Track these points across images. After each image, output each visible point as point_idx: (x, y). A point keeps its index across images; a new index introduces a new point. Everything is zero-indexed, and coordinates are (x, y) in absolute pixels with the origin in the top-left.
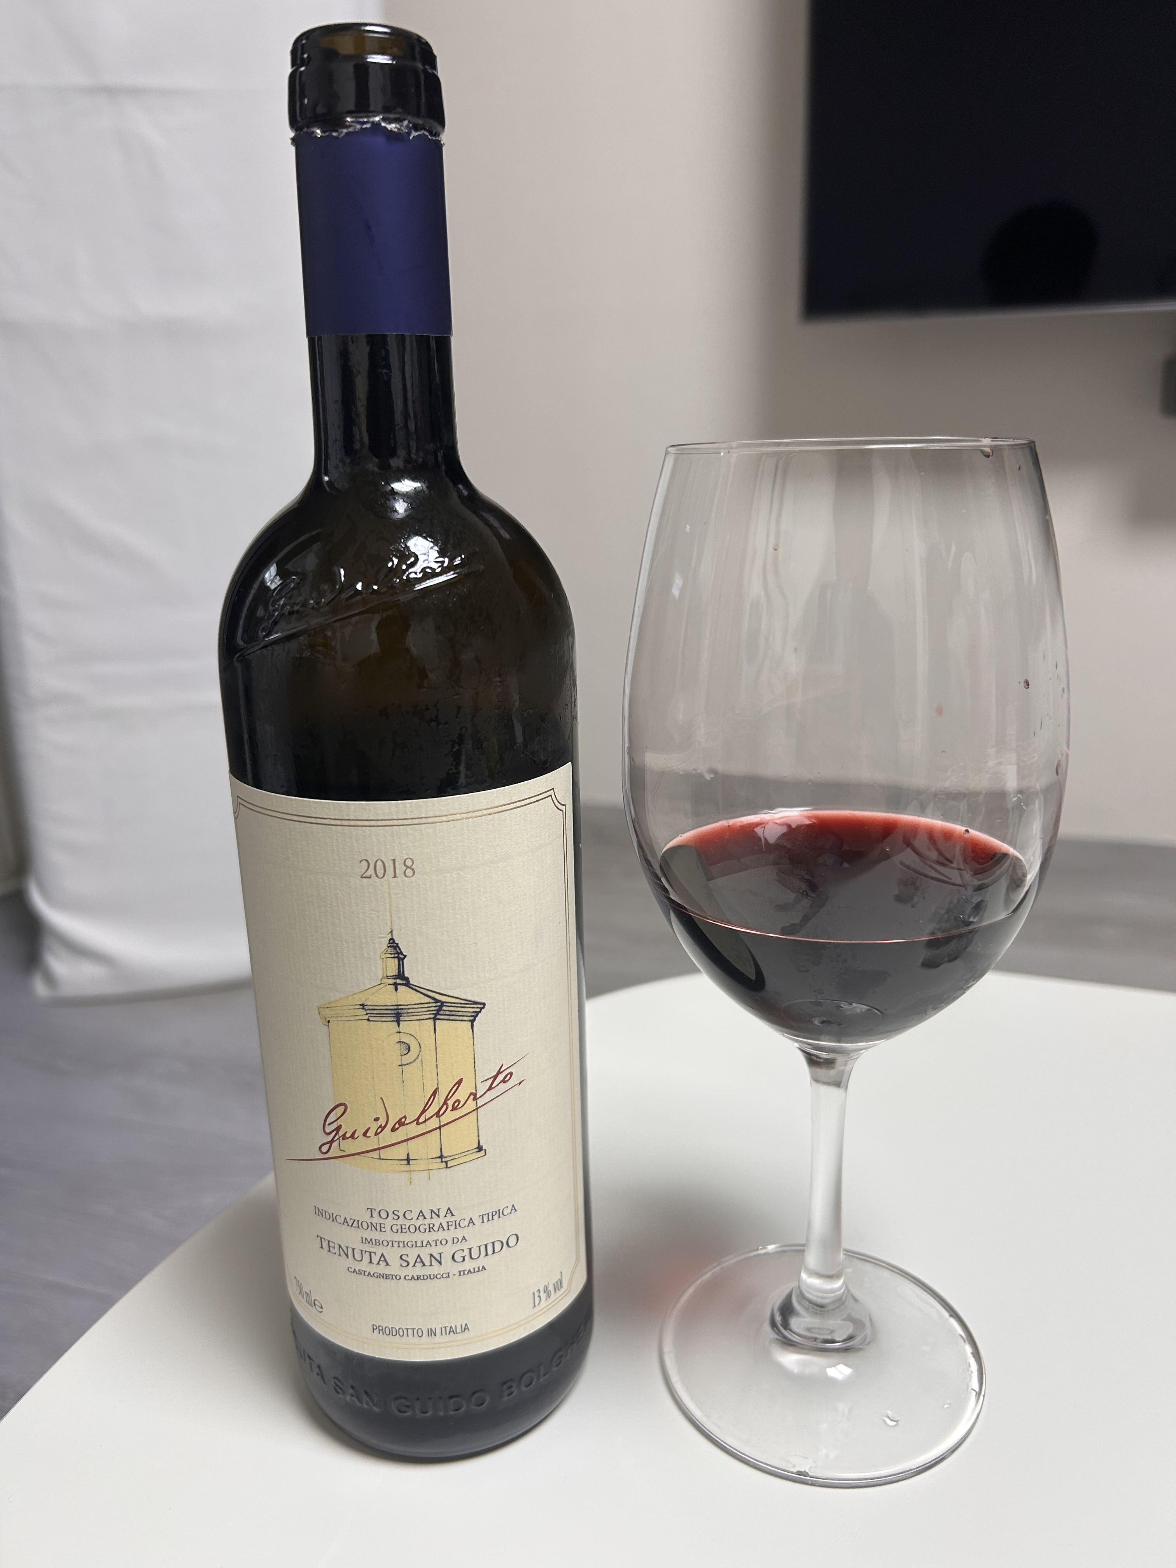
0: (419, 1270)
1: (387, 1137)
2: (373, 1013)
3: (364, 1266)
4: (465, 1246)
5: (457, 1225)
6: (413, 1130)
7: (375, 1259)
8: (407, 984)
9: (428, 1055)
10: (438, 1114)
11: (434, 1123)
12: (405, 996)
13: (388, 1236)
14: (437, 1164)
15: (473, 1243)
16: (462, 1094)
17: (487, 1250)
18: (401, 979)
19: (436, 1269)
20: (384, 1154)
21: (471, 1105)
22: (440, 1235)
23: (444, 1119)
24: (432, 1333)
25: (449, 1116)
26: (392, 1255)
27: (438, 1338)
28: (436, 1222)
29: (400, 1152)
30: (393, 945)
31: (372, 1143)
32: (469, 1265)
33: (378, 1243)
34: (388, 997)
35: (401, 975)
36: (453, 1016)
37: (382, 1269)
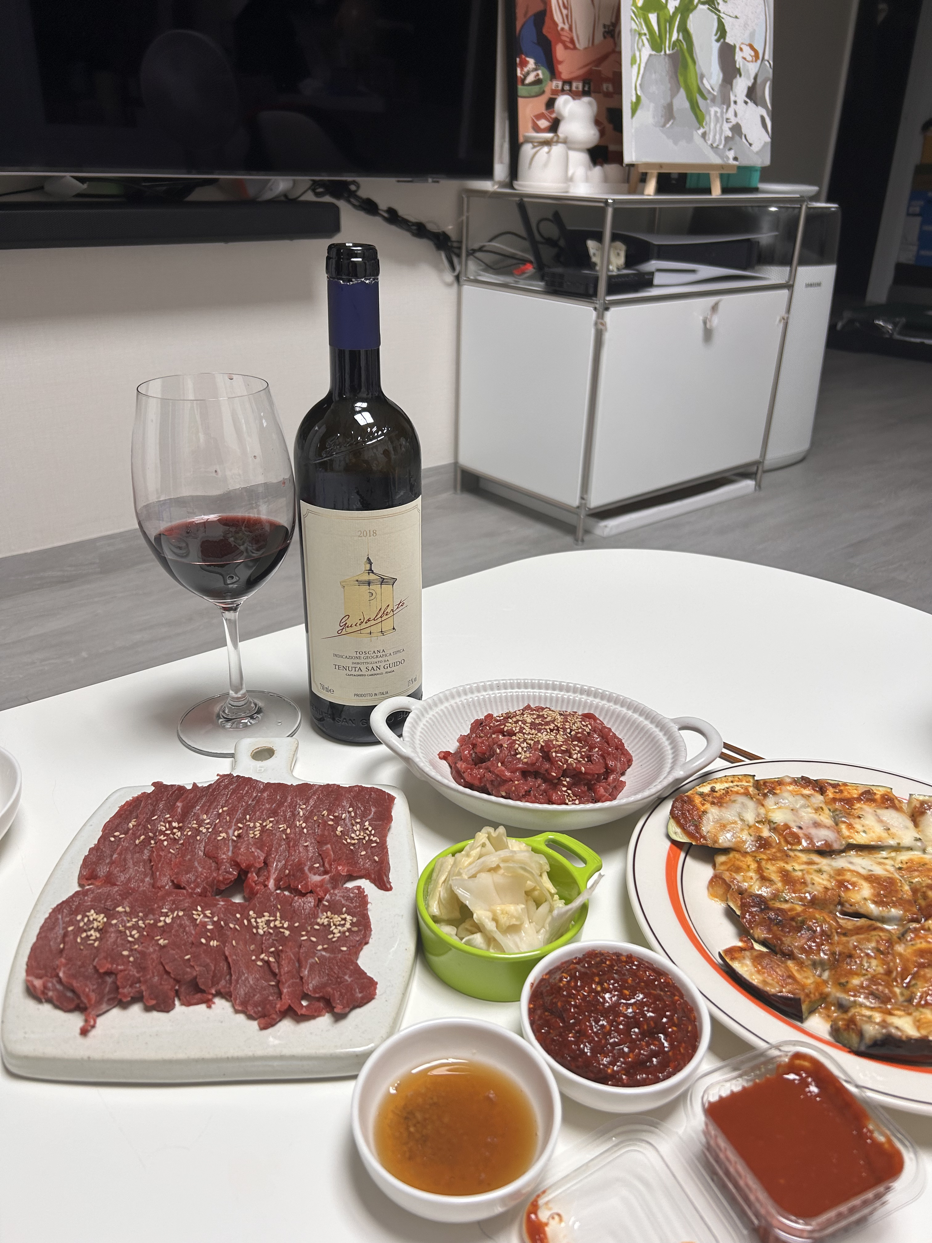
0: (373, 672)
1: (364, 625)
2: (360, 583)
3: (353, 672)
4: (388, 663)
5: (386, 655)
6: (373, 622)
7: (357, 669)
8: (373, 573)
9: (379, 596)
10: (381, 617)
11: (380, 620)
12: (372, 577)
13: (362, 660)
14: (380, 634)
15: (390, 662)
16: (389, 610)
17: (395, 664)
18: (371, 571)
19: (378, 671)
20: (362, 631)
21: (392, 614)
22: (380, 659)
23: (383, 619)
24: (376, 694)
25: (385, 617)
26: (363, 668)
27: (378, 697)
28: (379, 654)
29: (368, 631)
30: (368, 559)
31: (358, 628)
32: (389, 670)
33: (358, 663)
34: (366, 577)
35: (371, 570)
36: (387, 583)
37: (360, 673)
